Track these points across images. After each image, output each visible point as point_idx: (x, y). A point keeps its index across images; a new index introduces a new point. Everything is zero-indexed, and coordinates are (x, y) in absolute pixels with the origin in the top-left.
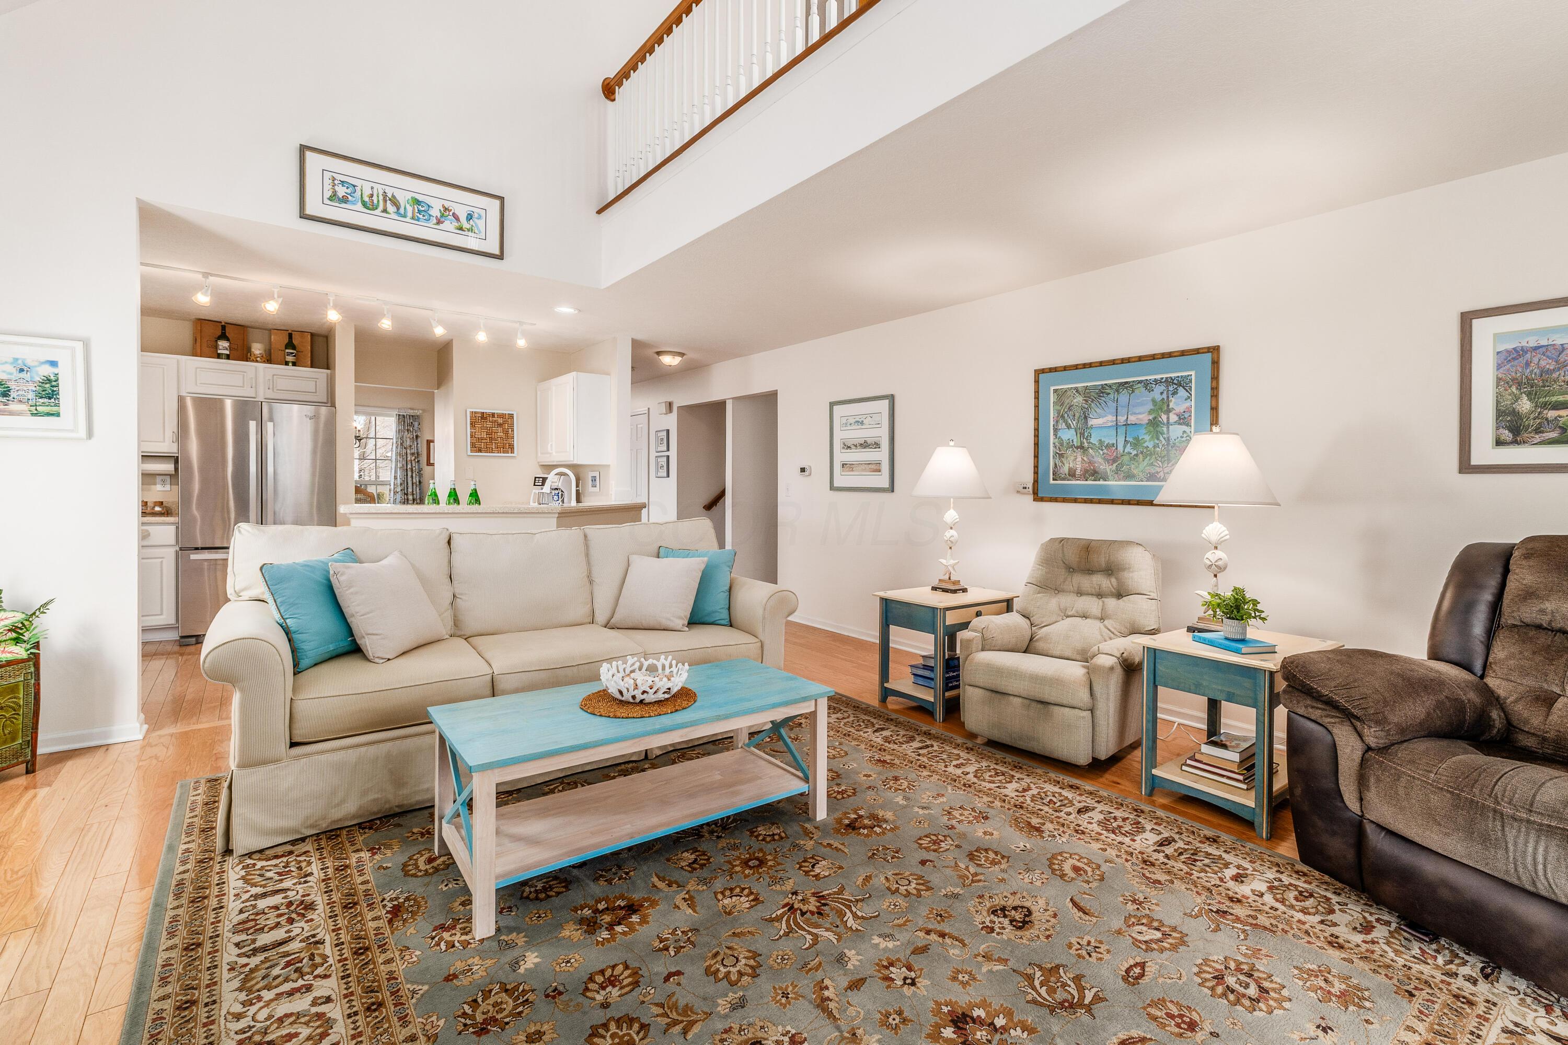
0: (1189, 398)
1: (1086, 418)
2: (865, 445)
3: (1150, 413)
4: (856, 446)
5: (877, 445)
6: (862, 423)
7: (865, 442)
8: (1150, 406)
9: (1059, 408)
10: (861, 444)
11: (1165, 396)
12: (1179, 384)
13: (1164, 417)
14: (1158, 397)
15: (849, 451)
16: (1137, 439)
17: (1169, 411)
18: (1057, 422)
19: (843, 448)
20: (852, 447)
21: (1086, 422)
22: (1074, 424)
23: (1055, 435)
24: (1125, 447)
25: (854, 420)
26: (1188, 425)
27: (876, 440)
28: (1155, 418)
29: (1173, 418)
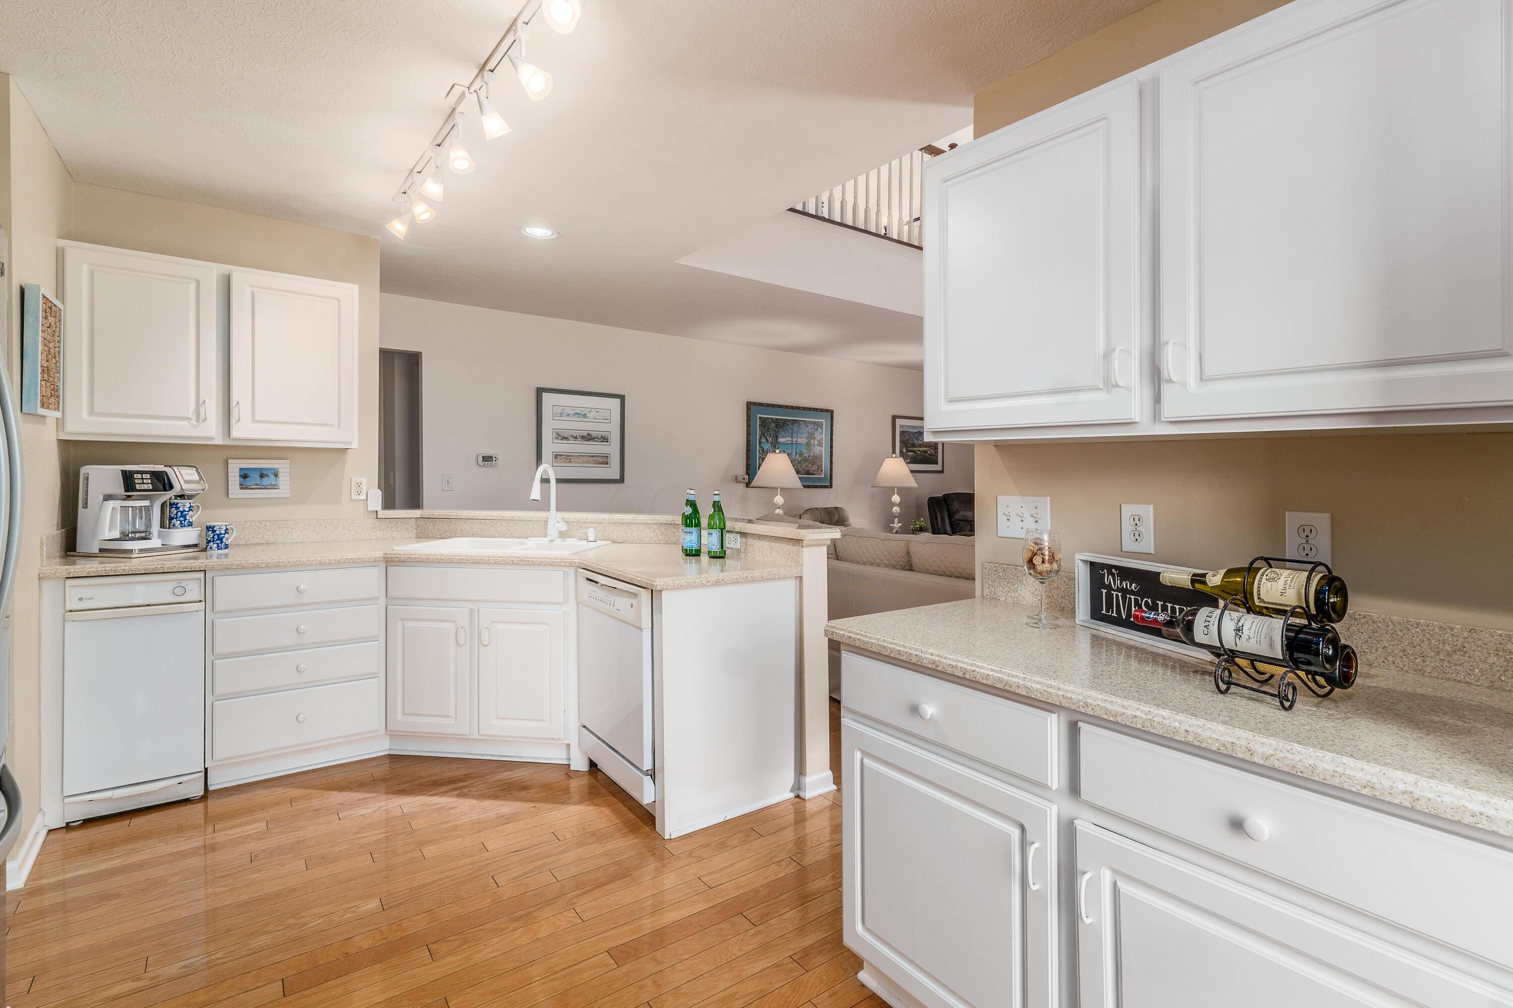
0: (822, 433)
1: (777, 437)
2: (588, 438)
3: (807, 438)
4: (576, 438)
5: (605, 439)
6: (585, 416)
7: (588, 434)
8: (807, 435)
9: (762, 429)
10: (583, 437)
11: (813, 430)
12: (818, 425)
13: (812, 441)
14: (810, 431)
15: (565, 441)
16: (801, 452)
17: (814, 438)
18: (761, 437)
19: (557, 438)
20: (570, 438)
21: (777, 440)
22: (770, 440)
23: (760, 445)
24: (796, 455)
25: (573, 412)
26: (822, 447)
27: (603, 434)
28: (809, 441)
29: (816, 442)
